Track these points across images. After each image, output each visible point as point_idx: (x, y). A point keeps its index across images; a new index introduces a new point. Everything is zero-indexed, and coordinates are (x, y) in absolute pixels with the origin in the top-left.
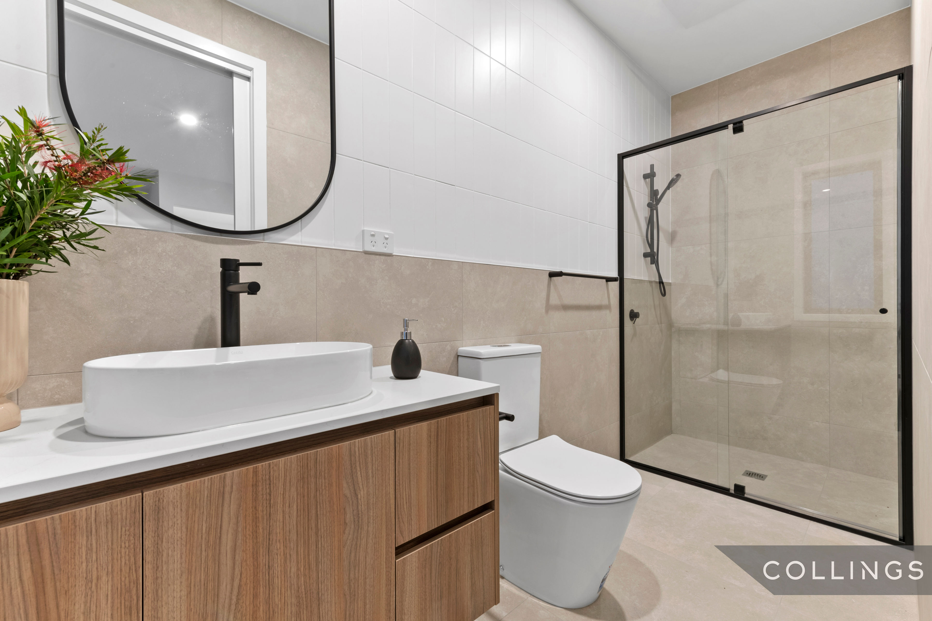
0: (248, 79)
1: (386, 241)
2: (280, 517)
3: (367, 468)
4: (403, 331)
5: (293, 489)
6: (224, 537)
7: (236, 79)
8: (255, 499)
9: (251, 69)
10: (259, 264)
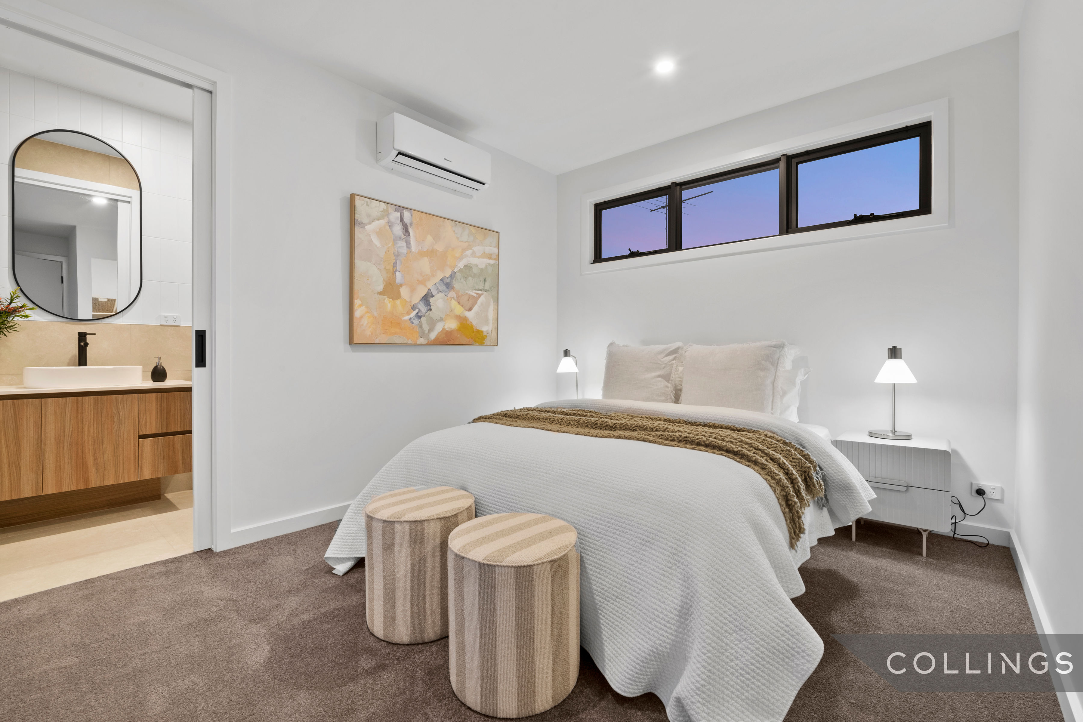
0: (129, 202)
1: (174, 320)
2: (87, 414)
3: (124, 405)
4: (157, 361)
5: (92, 407)
6: (67, 416)
7: (119, 204)
8: (77, 407)
9: (131, 197)
10: (95, 334)
